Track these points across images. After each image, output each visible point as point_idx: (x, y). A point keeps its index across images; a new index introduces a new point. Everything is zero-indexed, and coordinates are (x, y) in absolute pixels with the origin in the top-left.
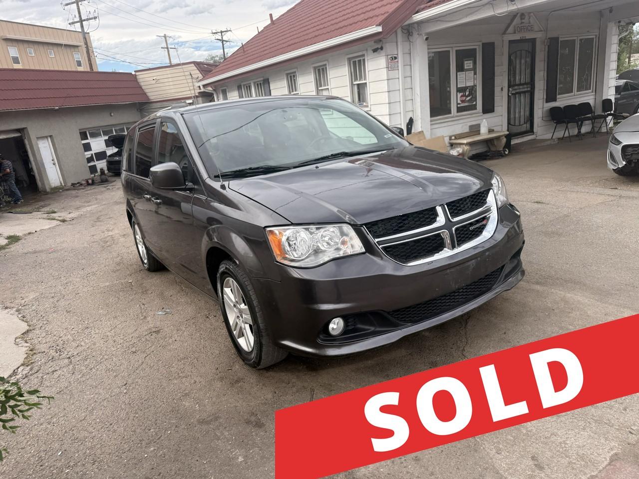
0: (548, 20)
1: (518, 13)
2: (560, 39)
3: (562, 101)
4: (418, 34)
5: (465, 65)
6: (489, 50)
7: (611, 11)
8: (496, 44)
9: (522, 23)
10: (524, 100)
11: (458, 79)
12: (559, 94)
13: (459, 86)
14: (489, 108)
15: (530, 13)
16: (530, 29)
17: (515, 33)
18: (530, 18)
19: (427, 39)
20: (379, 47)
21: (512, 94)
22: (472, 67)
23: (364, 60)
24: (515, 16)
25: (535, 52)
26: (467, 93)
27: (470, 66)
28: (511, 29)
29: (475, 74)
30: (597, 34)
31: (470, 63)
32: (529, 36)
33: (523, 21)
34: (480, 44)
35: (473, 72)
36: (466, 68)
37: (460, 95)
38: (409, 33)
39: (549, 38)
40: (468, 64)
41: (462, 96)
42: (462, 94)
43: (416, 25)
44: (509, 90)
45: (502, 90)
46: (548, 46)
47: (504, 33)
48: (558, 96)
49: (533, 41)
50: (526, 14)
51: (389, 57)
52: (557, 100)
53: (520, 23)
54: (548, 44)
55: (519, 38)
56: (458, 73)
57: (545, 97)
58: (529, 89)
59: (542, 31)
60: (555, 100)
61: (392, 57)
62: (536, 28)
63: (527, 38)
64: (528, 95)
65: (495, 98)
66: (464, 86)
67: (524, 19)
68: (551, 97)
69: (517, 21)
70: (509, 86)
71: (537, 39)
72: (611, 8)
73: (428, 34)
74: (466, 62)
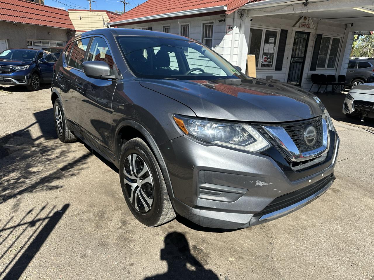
0: (318, 24)
1: (303, 16)
2: (323, 36)
3: (319, 71)
4: (247, 16)
5: (270, 40)
6: (284, 33)
7: (352, 25)
8: (288, 32)
9: (304, 22)
10: (299, 66)
11: (265, 47)
12: (317, 67)
13: (264, 52)
14: (279, 68)
15: (310, 17)
16: (308, 26)
17: (300, 27)
18: (308, 21)
19: (251, 20)
20: (223, 20)
21: (293, 62)
22: (273, 42)
23: (212, 26)
24: (301, 18)
25: (308, 41)
26: (268, 57)
27: (272, 41)
28: (298, 25)
29: (274, 46)
30: (343, 37)
31: (273, 40)
32: (307, 30)
33: (305, 21)
34: (280, 29)
36: (270, 42)
38: (242, 15)
39: (317, 34)
40: (271, 40)
41: (265, 58)
42: (266, 56)
43: (246, 11)
44: (291, 60)
45: (288, 59)
46: (316, 38)
47: (294, 26)
48: (317, 68)
49: (308, 34)
50: (307, 18)
51: (228, 26)
52: (316, 70)
53: (303, 22)
54: (316, 37)
55: (301, 31)
56: (265, 44)
57: (310, 67)
58: (302, 61)
59: (314, 29)
60: (315, 70)
61: (229, 27)
62: (311, 27)
63: (305, 31)
64: (301, 64)
65: (283, 63)
66: (267, 52)
67: (306, 20)
68: (313, 68)
69: (302, 20)
70: (292, 57)
71: (311, 34)
72: (352, 23)
73: (252, 17)
74: (270, 38)
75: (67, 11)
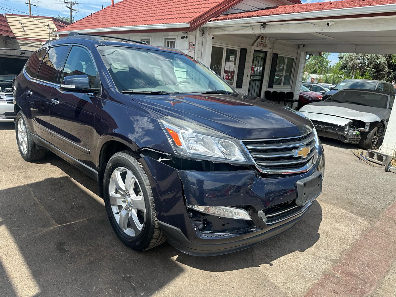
0: (274, 43)
1: (260, 36)
2: (279, 55)
3: (277, 89)
4: (208, 34)
5: (231, 58)
6: (244, 51)
7: (304, 46)
8: (247, 50)
9: (262, 42)
10: (257, 84)
11: (226, 65)
12: (275, 85)
13: (226, 70)
14: (239, 86)
15: (266, 37)
16: (265, 45)
17: (258, 46)
18: (266, 40)
19: (213, 38)
20: (185, 36)
21: (252, 80)
22: (234, 60)
23: (175, 42)
24: (259, 37)
25: (266, 60)
26: (229, 75)
27: (233, 59)
28: (256, 44)
29: (235, 64)
30: (296, 56)
31: (233, 58)
32: (264, 49)
33: (262, 40)
34: (240, 48)
35: (234, 63)
36: (231, 60)
37: (225, 75)
38: (203, 32)
39: (273, 53)
40: (232, 58)
41: (227, 76)
42: (227, 74)
43: (208, 29)
44: (250, 77)
45: (247, 77)
46: (273, 57)
47: (253, 45)
48: (274, 86)
49: (266, 53)
50: (264, 37)
51: (190, 43)
52: (274, 88)
53: (261, 41)
54: (273, 56)
55: (259, 50)
56: (226, 62)
57: (268, 85)
58: (260, 79)
59: (271, 48)
60: (272, 87)
61: (192, 44)
62: (268, 46)
63: (263, 50)
64: (260, 82)
65: (243, 80)
66: (228, 70)
67: (263, 39)
68: (270, 86)
69: (259, 40)
70: (251, 75)
71: (268, 52)
72: (304, 44)
73: (214, 35)
74: (231, 57)
75: (4, 15)
